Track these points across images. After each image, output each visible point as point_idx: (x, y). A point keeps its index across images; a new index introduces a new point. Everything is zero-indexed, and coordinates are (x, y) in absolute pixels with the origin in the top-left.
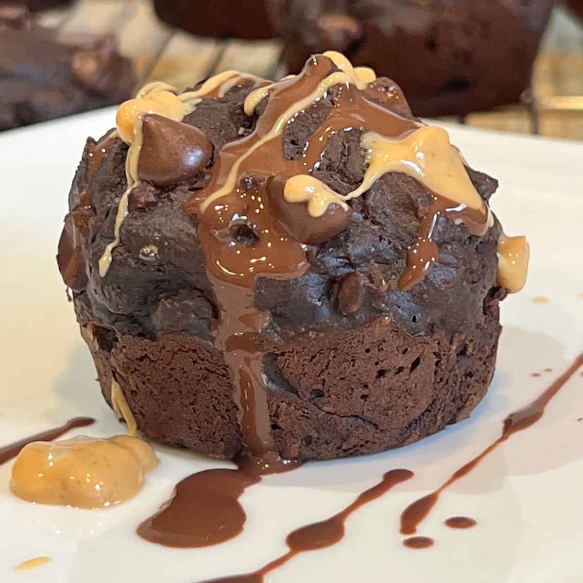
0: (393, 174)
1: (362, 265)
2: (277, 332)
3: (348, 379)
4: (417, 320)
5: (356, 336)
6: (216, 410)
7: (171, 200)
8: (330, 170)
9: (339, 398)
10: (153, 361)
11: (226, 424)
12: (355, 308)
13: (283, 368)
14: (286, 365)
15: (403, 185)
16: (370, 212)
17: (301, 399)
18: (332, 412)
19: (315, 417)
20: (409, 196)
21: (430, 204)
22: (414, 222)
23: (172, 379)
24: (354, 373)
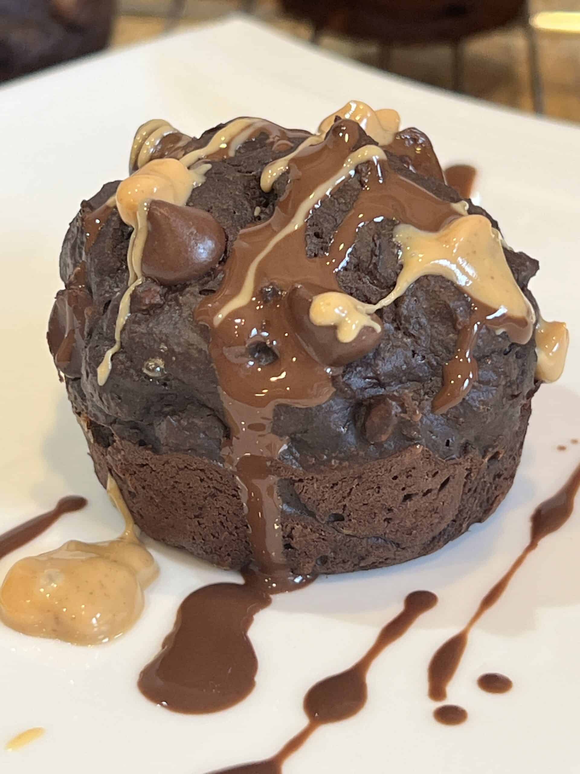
0: (429, 278)
1: (393, 384)
2: (295, 458)
3: (371, 504)
4: (450, 444)
5: (384, 465)
6: (224, 527)
7: (178, 304)
8: (359, 270)
9: (360, 522)
10: (154, 471)
11: (234, 541)
12: (384, 438)
13: (300, 493)
14: (304, 491)
15: (440, 292)
16: (403, 322)
17: (318, 522)
18: (351, 534)
19: (333, 539)
20: (447, 306)
21: (470, 315)
22: (451, 335)
23: (175, 490)
24: (378, 499)
